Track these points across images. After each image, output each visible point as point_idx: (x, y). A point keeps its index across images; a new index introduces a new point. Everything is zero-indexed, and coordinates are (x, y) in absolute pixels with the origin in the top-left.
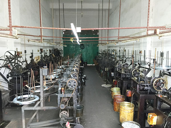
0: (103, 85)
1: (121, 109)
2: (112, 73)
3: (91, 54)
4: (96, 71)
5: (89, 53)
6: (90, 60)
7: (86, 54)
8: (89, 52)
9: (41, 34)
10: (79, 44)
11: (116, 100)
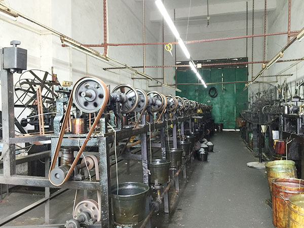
0: (250, 164)
1: (293, 216)
2: (273, 131)
3: (231, 108)
4: (241, 139)
5: (227, 106)
6: (229, 120)
7: (221, 108)
8: (226, 103)
9: (105, 40)
10: (206, 86)
11: (279, 192)
